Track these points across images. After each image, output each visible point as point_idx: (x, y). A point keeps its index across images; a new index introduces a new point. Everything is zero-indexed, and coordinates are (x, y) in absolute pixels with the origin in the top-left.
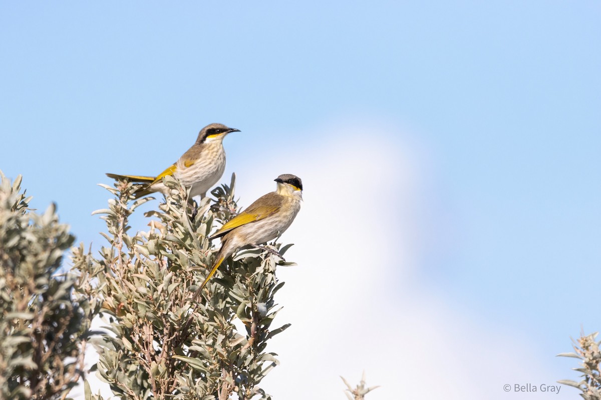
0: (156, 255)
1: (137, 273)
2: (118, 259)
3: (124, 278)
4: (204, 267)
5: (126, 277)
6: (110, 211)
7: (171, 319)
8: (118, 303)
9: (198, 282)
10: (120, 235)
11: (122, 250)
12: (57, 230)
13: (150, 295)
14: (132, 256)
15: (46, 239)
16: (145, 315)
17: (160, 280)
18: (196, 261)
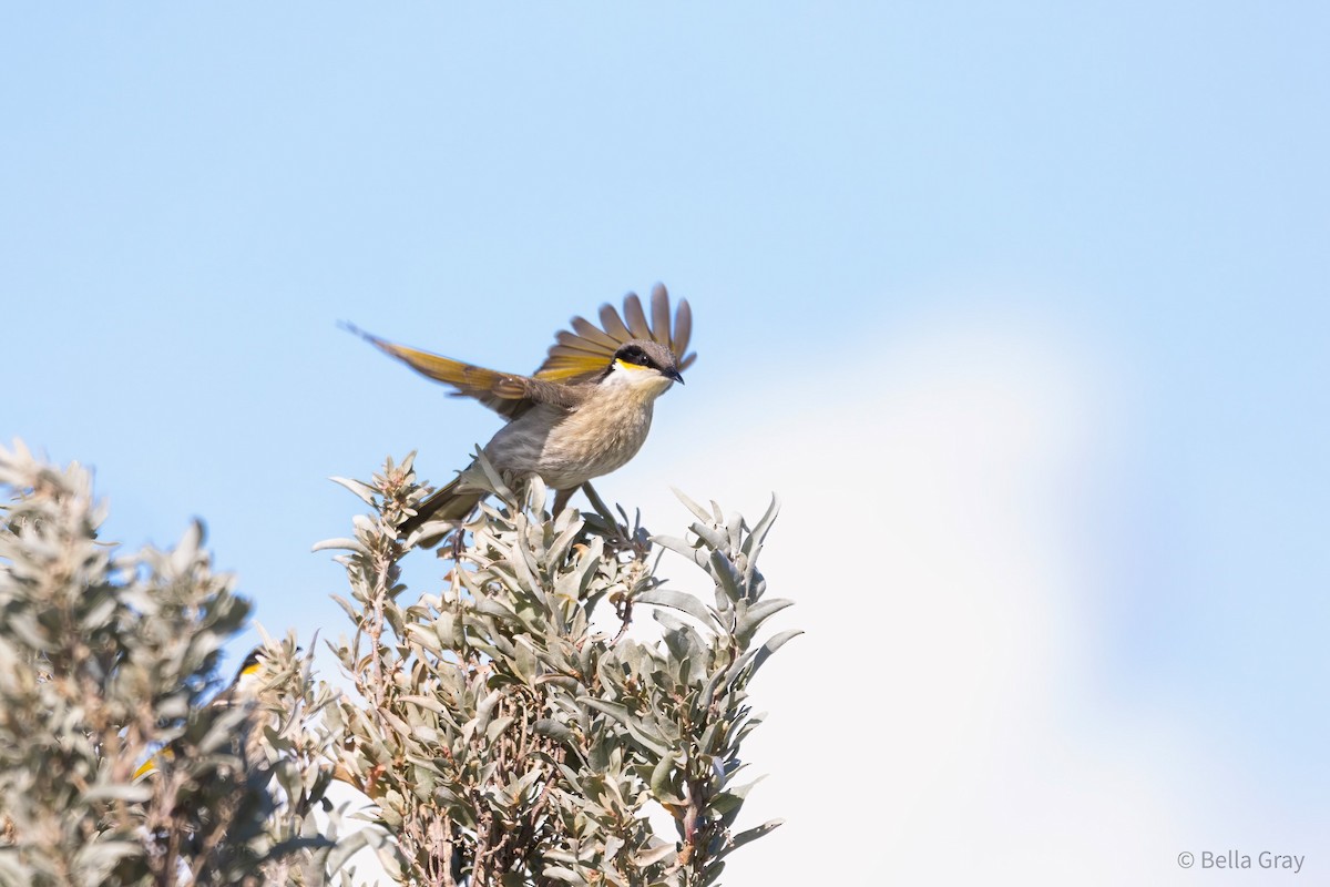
0: (456, 648)
1: (417, 693)
2: (371, 660)
3: (384, 705)
4: (573, 676)
5: (389, 704)
6: (356, 543)
7: (495, 803)
8: (372, 765)
9: (559, 711)
10: (378, 603)
11: (382, 640)
12: (206, 585)
13: (445, 744)
14: (405, 653)
15: (179, 609)
16: (433, 794)
17: (468, 710)
18: (554, 662)
